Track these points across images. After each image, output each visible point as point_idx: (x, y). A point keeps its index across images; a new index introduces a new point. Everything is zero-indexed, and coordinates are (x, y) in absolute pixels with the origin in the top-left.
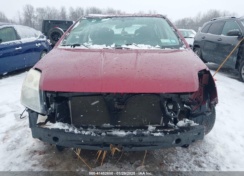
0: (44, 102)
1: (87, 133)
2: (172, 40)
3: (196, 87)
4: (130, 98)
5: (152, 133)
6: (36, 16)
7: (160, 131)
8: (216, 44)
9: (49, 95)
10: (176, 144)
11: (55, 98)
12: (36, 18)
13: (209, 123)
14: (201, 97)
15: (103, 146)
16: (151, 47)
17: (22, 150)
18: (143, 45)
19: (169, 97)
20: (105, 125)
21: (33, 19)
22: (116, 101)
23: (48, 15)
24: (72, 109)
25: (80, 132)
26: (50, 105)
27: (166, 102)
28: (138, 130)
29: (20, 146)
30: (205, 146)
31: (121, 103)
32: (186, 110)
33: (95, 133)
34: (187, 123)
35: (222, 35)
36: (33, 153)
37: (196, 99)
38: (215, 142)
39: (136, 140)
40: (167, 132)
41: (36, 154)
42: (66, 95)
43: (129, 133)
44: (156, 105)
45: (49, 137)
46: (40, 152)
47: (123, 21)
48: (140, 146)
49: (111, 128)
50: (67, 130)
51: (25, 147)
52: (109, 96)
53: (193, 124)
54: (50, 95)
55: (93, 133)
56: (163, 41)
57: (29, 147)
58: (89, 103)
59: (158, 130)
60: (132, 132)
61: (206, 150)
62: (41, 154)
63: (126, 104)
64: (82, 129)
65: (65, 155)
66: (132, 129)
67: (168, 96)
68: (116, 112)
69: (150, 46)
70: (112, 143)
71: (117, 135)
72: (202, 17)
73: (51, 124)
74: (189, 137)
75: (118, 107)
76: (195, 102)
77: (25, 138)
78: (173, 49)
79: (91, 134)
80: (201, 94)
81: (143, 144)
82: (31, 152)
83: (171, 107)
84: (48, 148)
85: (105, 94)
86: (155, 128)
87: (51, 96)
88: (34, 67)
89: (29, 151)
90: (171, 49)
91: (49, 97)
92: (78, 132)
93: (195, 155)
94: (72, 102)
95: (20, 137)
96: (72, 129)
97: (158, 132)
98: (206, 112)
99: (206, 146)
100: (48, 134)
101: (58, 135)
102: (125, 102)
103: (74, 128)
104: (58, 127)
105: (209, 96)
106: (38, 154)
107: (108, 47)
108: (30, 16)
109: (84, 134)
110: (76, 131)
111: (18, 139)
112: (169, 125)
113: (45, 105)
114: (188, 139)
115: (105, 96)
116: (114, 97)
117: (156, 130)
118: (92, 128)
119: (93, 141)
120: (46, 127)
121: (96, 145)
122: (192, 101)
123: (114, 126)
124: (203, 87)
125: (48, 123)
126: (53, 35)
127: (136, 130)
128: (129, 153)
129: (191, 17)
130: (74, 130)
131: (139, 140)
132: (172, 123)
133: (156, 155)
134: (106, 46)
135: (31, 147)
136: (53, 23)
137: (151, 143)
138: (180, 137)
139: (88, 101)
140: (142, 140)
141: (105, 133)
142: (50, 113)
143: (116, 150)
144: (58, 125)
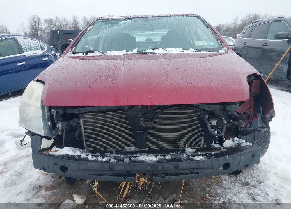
0: (48, 121)
1: (104, 160)
2: (209, 42)
3: (246, 95)
4: (159, 113)
5: (191, 157)
6: (43, 29)
7: (202, 154)
8: (261, 50)
9: (54, 112)
10: (224, 171)
11: (62, 116)
12: (43, 31)
13: (263, 144)
14: (251, 110)
15: (126, 176)
16: (183, 50)
17: (23, 186)
18: (173, 49)
19: (211, 110)
20: (128, 149)
21: (40, 32)
22: (141, 117)
23: (58, 27)
24: (85, 130)
25: (96, 159)
26: (56, 125)
27: (207, 116)
28: (173, 153)
29: (22, 181)
30: (258, 174)
31: (148, 120)
32: (233, 127)
33: (116, 159)
34: (237, 142)
35: (268, 40)
36: (37, 189)
37: (244, 113)
38: (270, 168)
39: (170, 166)
40: (212, 154)
41: (42, 190)
42: (76, 111)
43: (160, 157)
44: (195, 121)
45: (55, 166)
46: (47, 187)
47: (146, 21)
48: (175, 174)
49: (136, 152)
50: (78, 156)
51: (28, 181)
52: (132, 111)
53: (244, 143)
54: (56, 111)
55: (113, 159)
56: (198, 43)
57: (32, 181)
58: (107, 122)
59: (199, 153)
60: (164, 156)
61: (260, 179)
62: (48, 190)
63: (154, 122)
64: (99, 154)
65: (78, 190)
66: (164, 152)
67: (210, 108)
68: (142, 131)
69: (181, 49)
70: (138, 172)
71: (144, 161)
72: (239, 22)
73: (57, 149)
74: (240, 161)
75: (145, 125)
76: (244, 117)
77: (28, 170)
78: (211, 52)
79: (110, 160)
80: (251, 106)
81: (179, 172)
82: (35, 188)
83: (214, 123)
84: (57, 182)
85: (127, 108)
86: (195, 150)
87: (57, 113)
88: (36, 79)
89: (32, 186)
90: (208, 52)
91: (54, 115)
92: (92, 159)
93: (247, 186)
94: (84, 120)
95: (21, 170)
96: (85, 156)
97: (199, 156)
98: (261, 128)
99: (260, 174)
100: (53, 162)
101: (66, 163)
102: (153, 118)
103: (88, 154)
104: (67, 153)
105: (261, 108)
106: (44, 190)
107: (130, 52)
108: (37, 29)
109: (101, 161)
110: (90, 157)
111: (20, 171)
112: (213, 146)
113: (50, 125)
114: (240, 164)
115: (127, 111)
116: (139, 112)
117: (196, 153)
118: (112, 153)
119: (112, 170)
120: (51, 153)
121: (117, 175)
122: (240, 115)
123: (140, 150)
124: (253, 97)
125: (54, 148)
126: (63, 48)
127: (170, 154)
128: (160, 186)
129: (226, 23)
130: (87, 156)
131: (175, 167)
132: (216, 144)
133: (195, 187)
134: (127, 52)
135: (35, 182)
136: (63, 34)
137: (190, 170)
138: (228, 161)
139: (105, 119)
140: (178, 167)
141: (129, 159)
142: (56, 136)
143: (144, 182)
144: (67, 151)
